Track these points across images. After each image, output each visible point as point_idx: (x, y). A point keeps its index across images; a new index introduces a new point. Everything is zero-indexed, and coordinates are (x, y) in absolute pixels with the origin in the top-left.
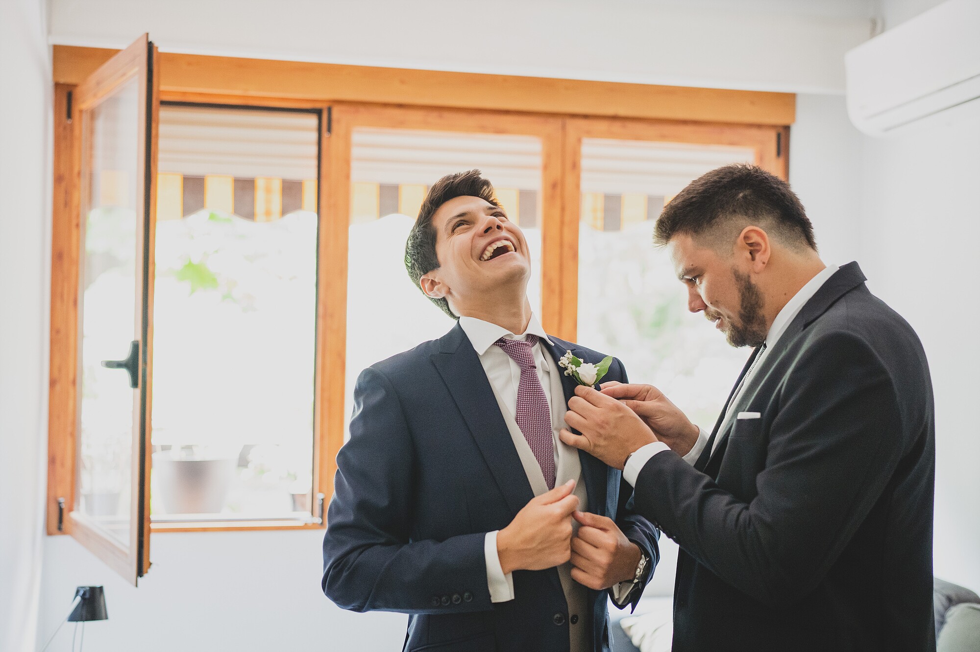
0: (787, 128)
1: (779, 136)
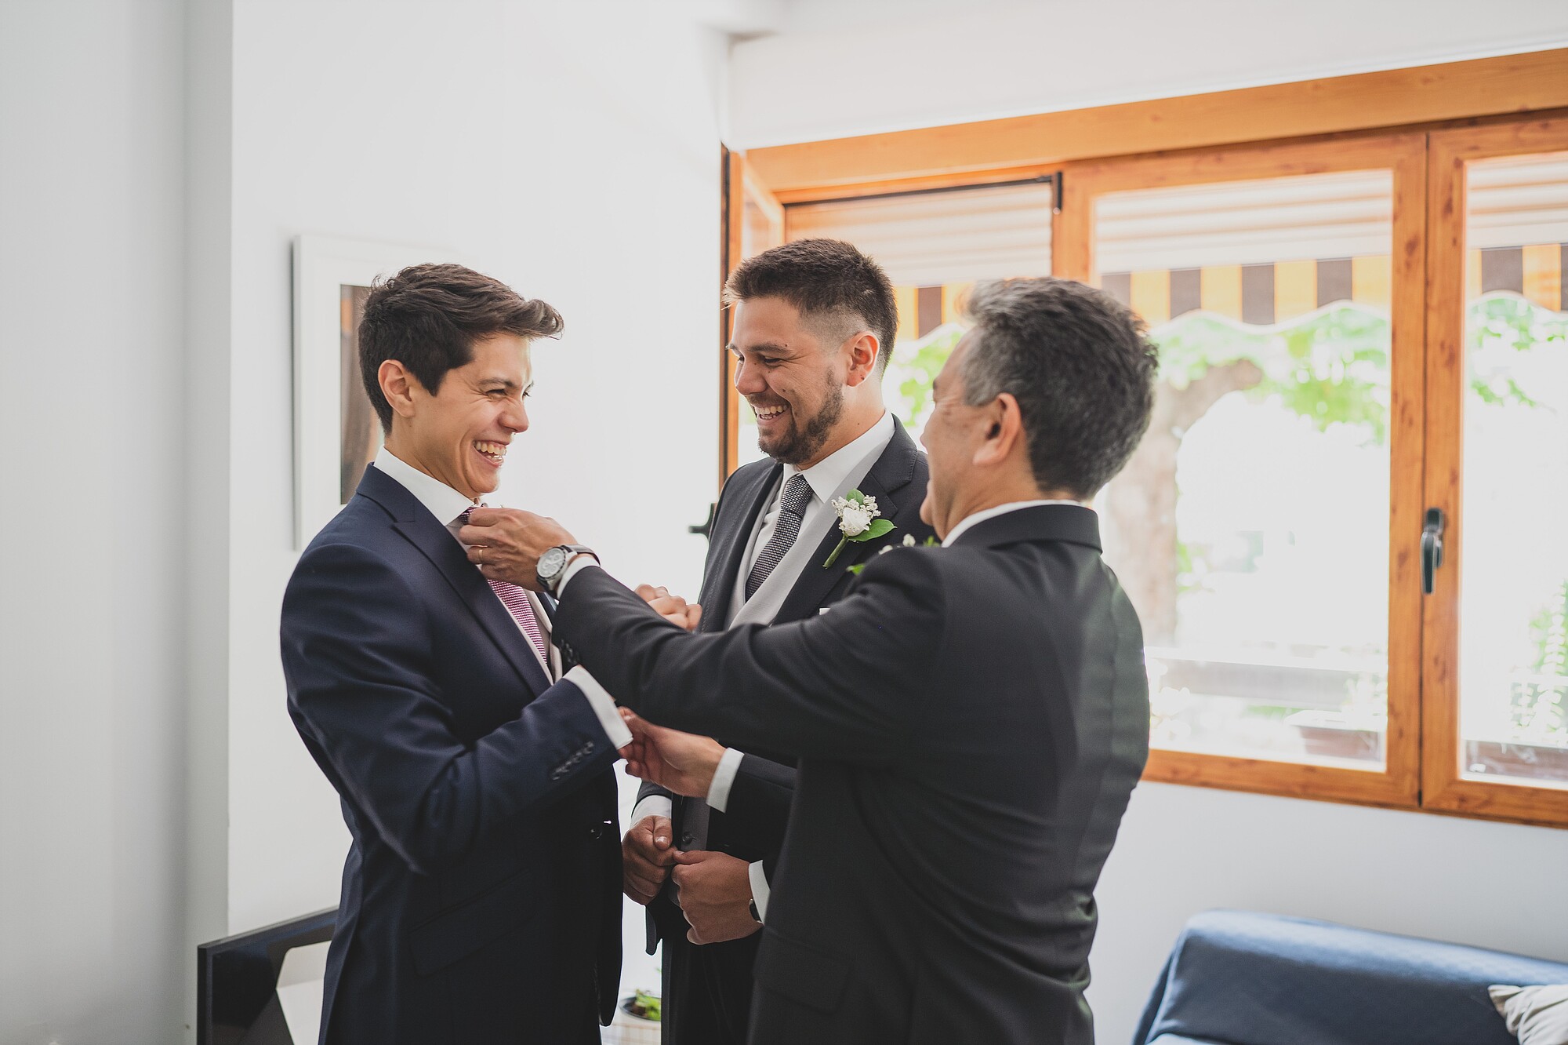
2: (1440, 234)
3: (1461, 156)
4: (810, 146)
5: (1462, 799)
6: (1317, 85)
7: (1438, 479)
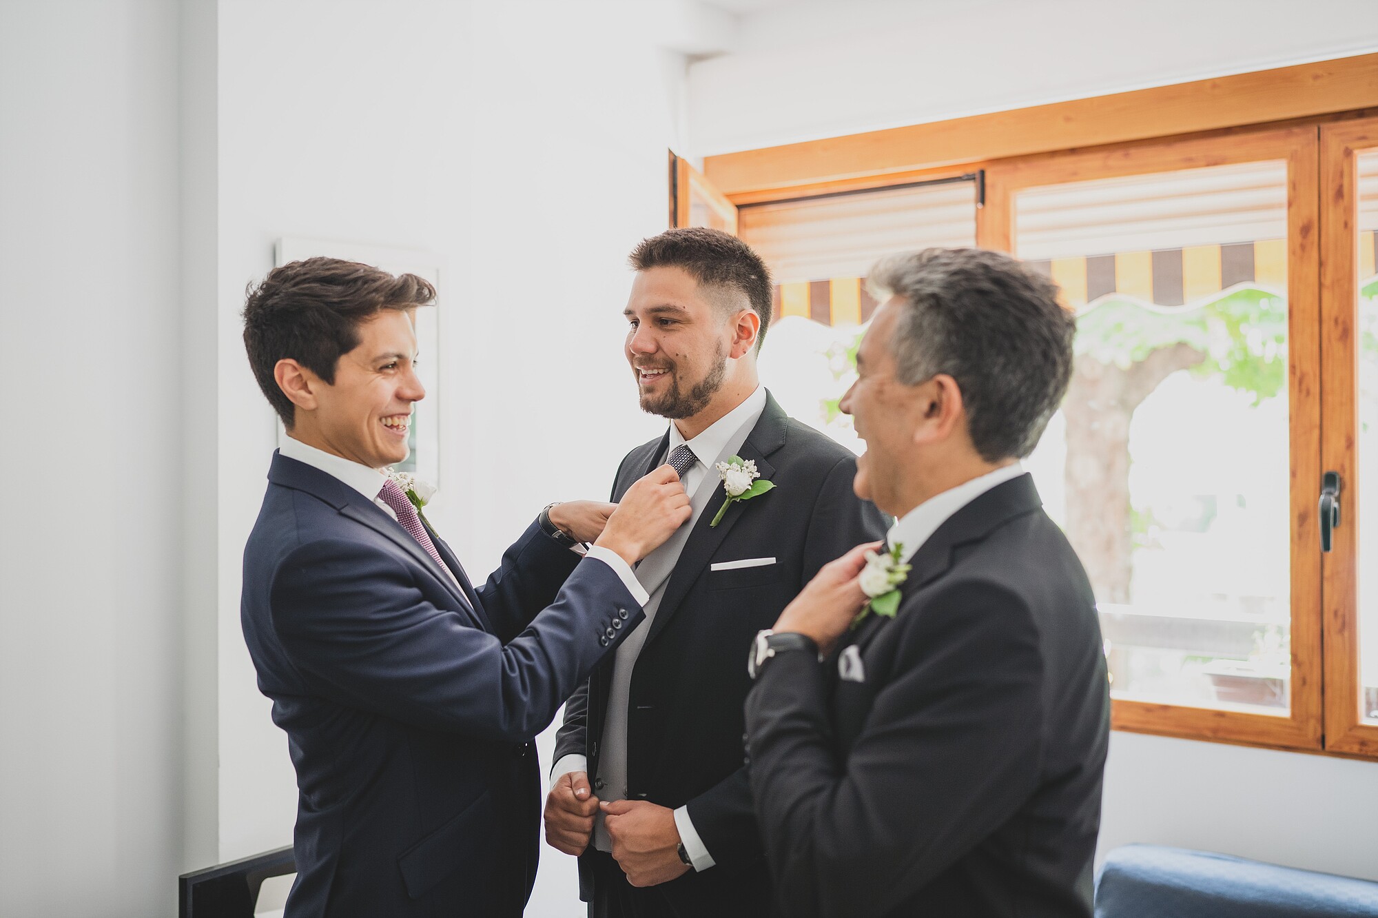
2: (1332, 217)
3: (1350, 146)
4: (759, 153)
5: (1363, 743)
6: (1215, 84)
7: (1335, 444)
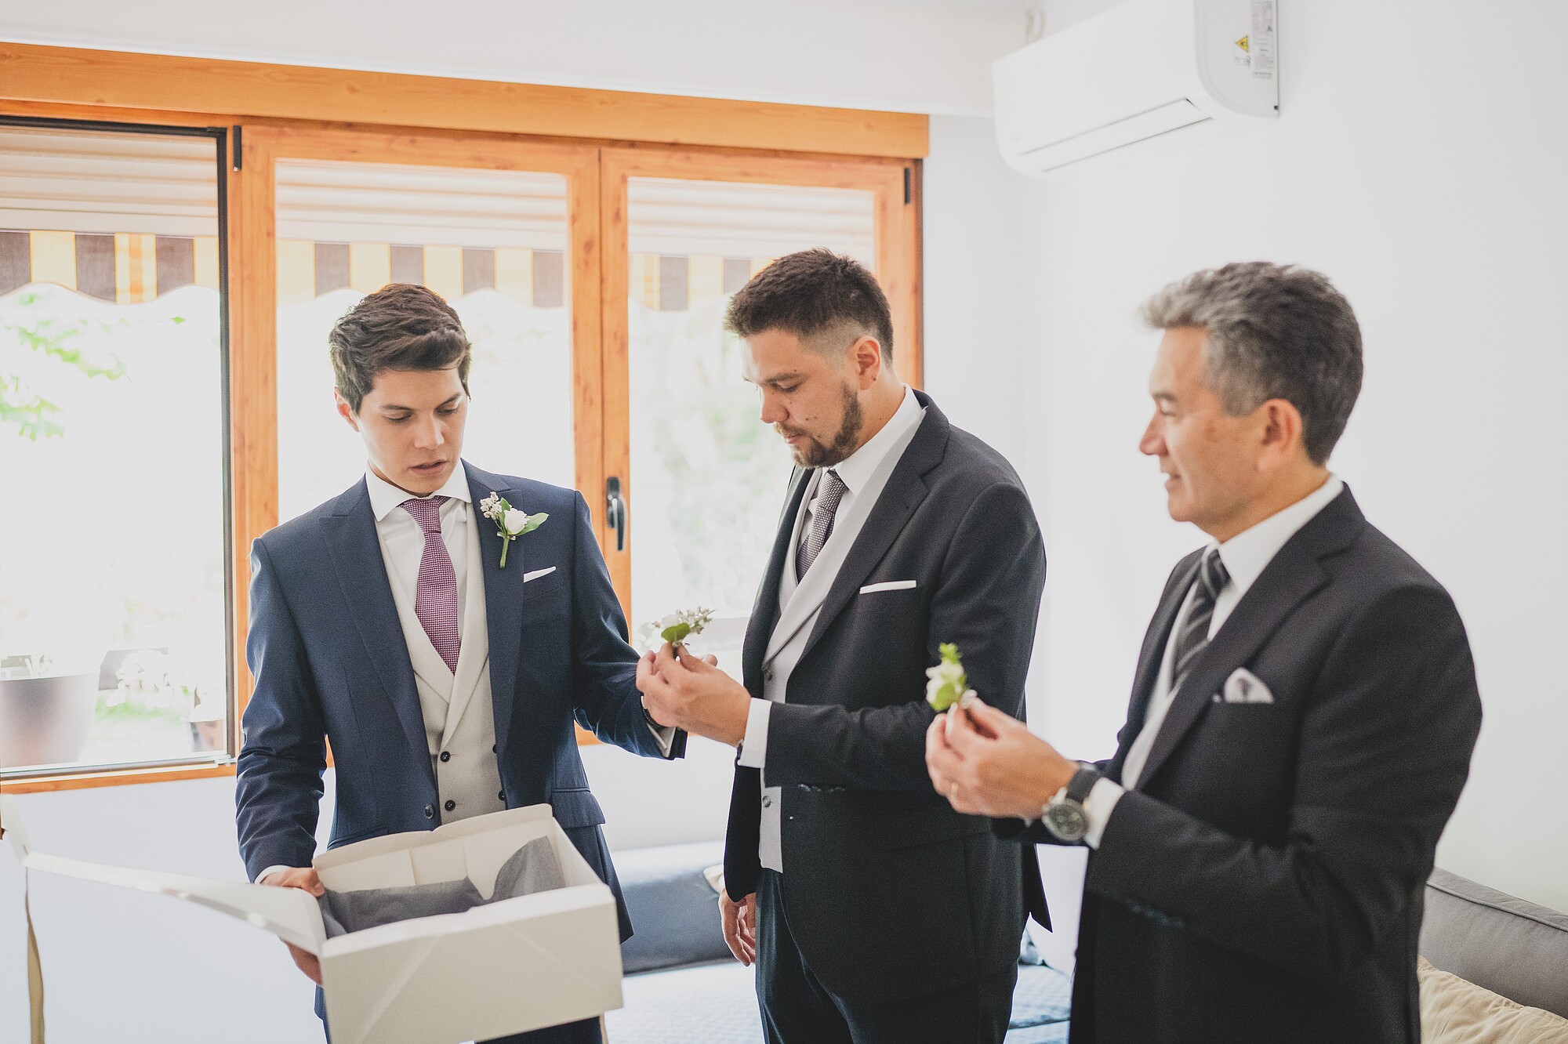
0: (918, 162)
1: (906, 172)
2: (610, 236)
3: (625, 172)
6: (511, 88)
7: (614, 450)
